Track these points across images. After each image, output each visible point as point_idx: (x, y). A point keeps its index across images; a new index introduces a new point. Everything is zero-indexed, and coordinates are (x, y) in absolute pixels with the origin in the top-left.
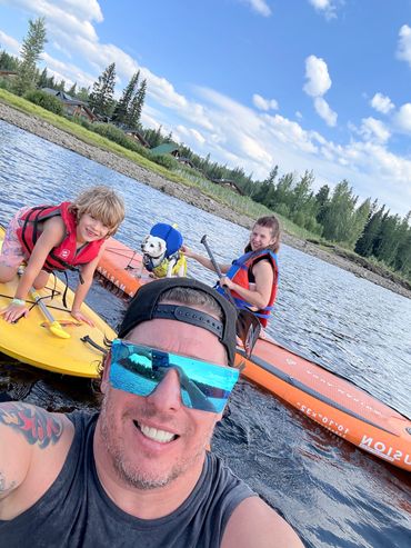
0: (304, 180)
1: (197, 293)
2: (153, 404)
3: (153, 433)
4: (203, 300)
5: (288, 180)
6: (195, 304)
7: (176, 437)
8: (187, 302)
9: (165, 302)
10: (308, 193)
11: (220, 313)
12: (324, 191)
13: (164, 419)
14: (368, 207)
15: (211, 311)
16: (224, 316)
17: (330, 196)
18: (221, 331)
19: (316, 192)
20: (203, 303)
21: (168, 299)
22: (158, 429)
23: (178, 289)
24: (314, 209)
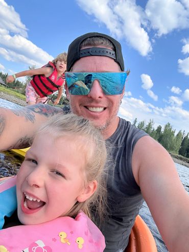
0: (150, 124)
1: (98, 39)
2: (91, 97)
3: (94, 109)
4: (102, 41)
5: (142, 124)
6: (98, 44)
7: (105, 109)
8: (94, 45)
9: (84, 48)
10: (152, 129)
11: (112, 46)
12: (159, 128)
13: (97, 102)
14: (181, 134)
15: (107, 46)
16: (115, 47)
17: (162, 130)
18: (114, 55)
19: (156, 129)
20: (102, 43)
21: (85, 46)
22: (96, 107)
23: (88, 39)
24: (156, 136)
